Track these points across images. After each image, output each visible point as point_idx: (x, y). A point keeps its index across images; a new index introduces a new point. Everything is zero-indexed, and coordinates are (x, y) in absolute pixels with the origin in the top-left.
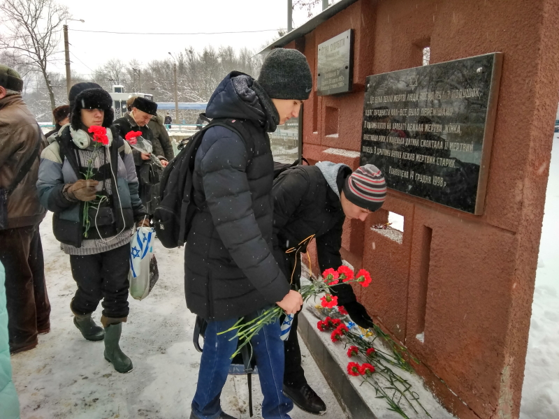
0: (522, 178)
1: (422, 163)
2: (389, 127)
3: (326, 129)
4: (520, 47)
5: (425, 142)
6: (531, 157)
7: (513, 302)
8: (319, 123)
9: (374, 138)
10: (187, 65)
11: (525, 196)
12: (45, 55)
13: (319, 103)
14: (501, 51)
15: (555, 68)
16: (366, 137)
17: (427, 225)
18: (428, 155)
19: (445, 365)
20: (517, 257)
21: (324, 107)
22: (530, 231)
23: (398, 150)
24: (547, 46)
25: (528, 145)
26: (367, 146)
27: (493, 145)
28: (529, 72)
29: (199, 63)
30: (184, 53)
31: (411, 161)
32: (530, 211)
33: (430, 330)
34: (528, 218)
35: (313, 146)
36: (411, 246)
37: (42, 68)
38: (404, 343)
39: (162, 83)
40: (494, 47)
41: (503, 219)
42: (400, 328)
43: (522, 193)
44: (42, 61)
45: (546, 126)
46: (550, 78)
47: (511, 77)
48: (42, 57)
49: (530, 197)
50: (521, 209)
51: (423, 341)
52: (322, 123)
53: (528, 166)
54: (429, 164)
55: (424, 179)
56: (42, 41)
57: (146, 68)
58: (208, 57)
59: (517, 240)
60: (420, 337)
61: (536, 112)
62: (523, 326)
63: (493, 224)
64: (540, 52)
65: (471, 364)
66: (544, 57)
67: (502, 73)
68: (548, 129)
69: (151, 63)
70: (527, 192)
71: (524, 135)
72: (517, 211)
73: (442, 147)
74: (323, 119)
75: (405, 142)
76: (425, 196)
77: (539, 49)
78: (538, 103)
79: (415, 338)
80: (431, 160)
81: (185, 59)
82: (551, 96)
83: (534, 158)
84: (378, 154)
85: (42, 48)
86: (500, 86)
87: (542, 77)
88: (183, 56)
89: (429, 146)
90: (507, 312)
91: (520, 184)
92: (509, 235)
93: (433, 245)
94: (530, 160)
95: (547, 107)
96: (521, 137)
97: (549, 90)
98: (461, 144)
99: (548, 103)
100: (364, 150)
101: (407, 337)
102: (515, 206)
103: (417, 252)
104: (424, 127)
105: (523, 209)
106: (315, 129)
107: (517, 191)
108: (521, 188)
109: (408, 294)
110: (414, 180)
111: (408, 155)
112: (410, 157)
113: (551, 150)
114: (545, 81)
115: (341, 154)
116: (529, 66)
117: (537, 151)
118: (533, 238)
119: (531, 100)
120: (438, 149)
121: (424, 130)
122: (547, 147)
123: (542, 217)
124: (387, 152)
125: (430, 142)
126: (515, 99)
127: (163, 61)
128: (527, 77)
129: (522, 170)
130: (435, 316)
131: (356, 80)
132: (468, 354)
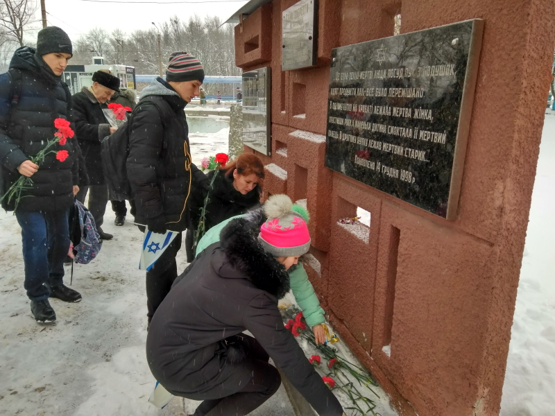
0: (503, 178)
1: (390, 154)
2: (355, 109)
3: (293, 108)
4: (505, 12)
5: (392, 128)
6: (514, 152)
7: (489, 326)
8: (286, 101)
9: (339, 121)
10: (172, 36)
11: (506, 200)
12: (21, 25)
13: (286, 79)
14: (481, 17)
15: (547, 39)
16: (332, 120)
17: (394, 225)
18: (396, 144)
19: (412, 386)
20: (495, 274)
21: (291, 83)
22: (511, 242)
23: (365, 137)
24: (538, 10)
25: (512, 137)
26: (332, 130)
27: (470, 135)
28: (515, 44)
29: (184, 34)
30: (169, 23)
31: (378, 150)
32: (511, 219)
33: (396, 344)
34: (509, 226)
35: (281, 127)
36: (378, 247)
37: (19, 38)
38: (370, 354)
39: (147, 55)
40: (474, 12)
41: (479, 226)
42: (366, 337)
43: (503, 196)
44: (18, 31)
45: (535, 113)
46: (541, 52)
47: (493, 50)
48: (18, 27)
49: (512, 201)
50: (501, 216)
51: (389, 355)
52: (289, 102)
53: (511, 164)
54: (397, 155)
55: (392, 173)
56: (17, 9)
57: (130, 39)
58: (194, 27)
59: (495, 254)
60: (387, 350)
61: (522, 96)
62: (501, 352)
63: (468, 231)
64: (530, 18)
65: (439, 390)
66: (535, 25)
67: (482, 45)
68: (537, 118)
69: (134, 33)
70: (510, 196)
71: (507, 125)
72: (496, 218)
73: (411, 135)
74: (291, 97)
75: (371, 128)
76: (392, 193)
77: (529, 15)
78: (525, 84)
79: (381, 350)
80: (399, 150)
81: (170, 29)
82: (542, 75)
83: (519, 153)
84: (343, 139)
85: (17, 16)
86: (480, 63)
87: (531, 51)
88: (169, 26)
89: (397, 133)
90: (481, 337)
91: (500, 186)
92: (486, 246)
93: (401, 249)
94: (513, 156)
95: (536, 89)
96: (503, 127)
97: (540, 67)
98: (433, 133)
99: (537, 84)
100: (330, 135)
101: (373, 348)
102: (494, 212)
103: (384, 255)
104: (392, 111)
105: (504, 216)
106: (283, 109)
107: (497, 194)
108: (501, 190)
109: (374, 300)
110: (381, 173)
111: (375, 142)
112: (376, 145)
113: (539, 143)
114: (535, 56)
115: (307, 138)
116: (516, 36)
117: (523, 145)
118: (514, 250)
119: (517, 80)
120: (407, 138)
121: (392, 114)
122: (534, 139)
123: (527, 225)
124: (353, 139)
125: (397, 129)
126: (497, 79)
127: (148, 31)
128: (512, 50)
129: (503, 168)
130: (402, 330)
131: (321, 54)
132: (438, 378)
